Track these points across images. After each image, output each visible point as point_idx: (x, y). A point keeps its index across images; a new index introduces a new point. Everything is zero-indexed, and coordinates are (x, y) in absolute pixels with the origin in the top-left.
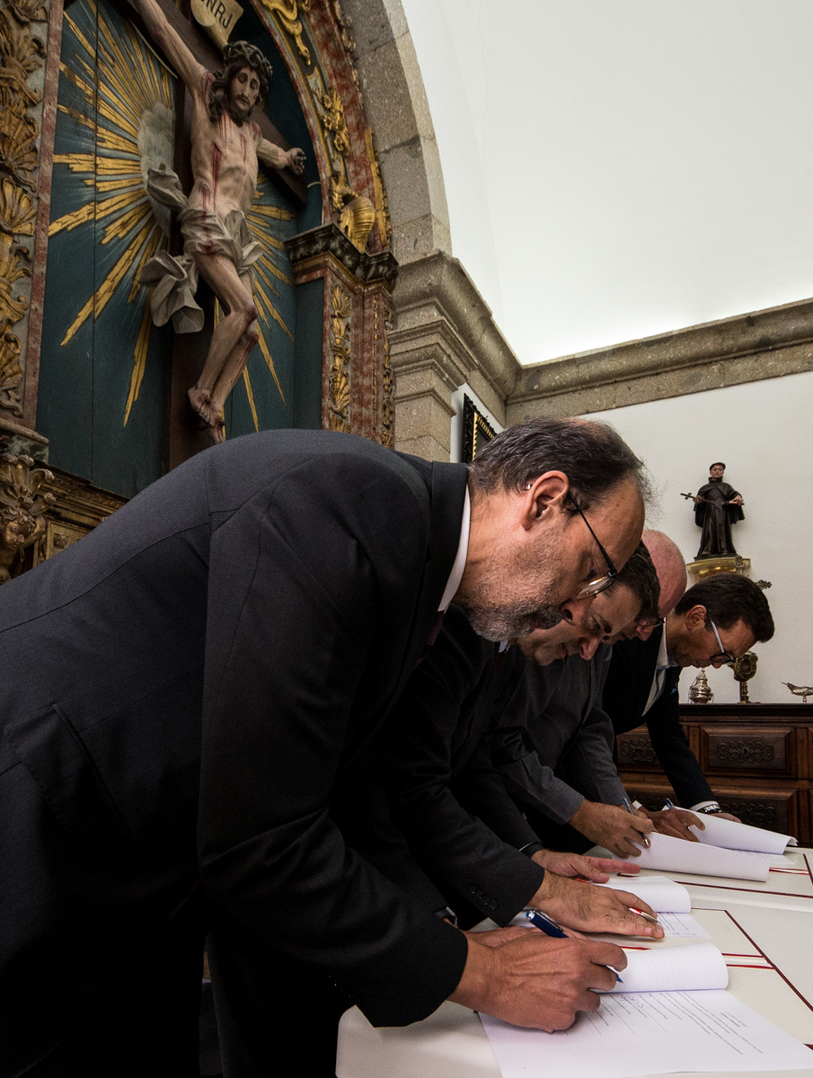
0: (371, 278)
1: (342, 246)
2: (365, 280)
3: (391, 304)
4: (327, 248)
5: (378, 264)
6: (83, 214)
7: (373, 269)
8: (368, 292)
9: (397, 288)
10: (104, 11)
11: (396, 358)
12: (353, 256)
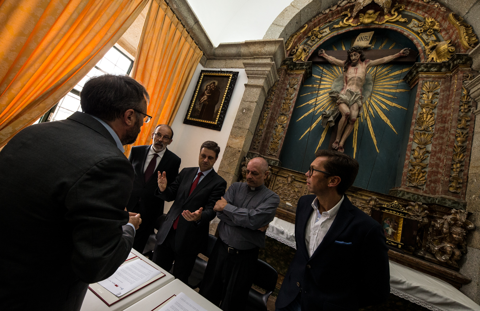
0: (452, 69)
1: (426, 67)
2: (449, 70)
3: (472, 71)
4: (417, 72)
5: (453, 62)
6: (311, 111)
7: (452, 64)
8: (453, 74)
9: (474, 63)
10: (325, 67)
11: (474, 94)
12: (436, 66)
